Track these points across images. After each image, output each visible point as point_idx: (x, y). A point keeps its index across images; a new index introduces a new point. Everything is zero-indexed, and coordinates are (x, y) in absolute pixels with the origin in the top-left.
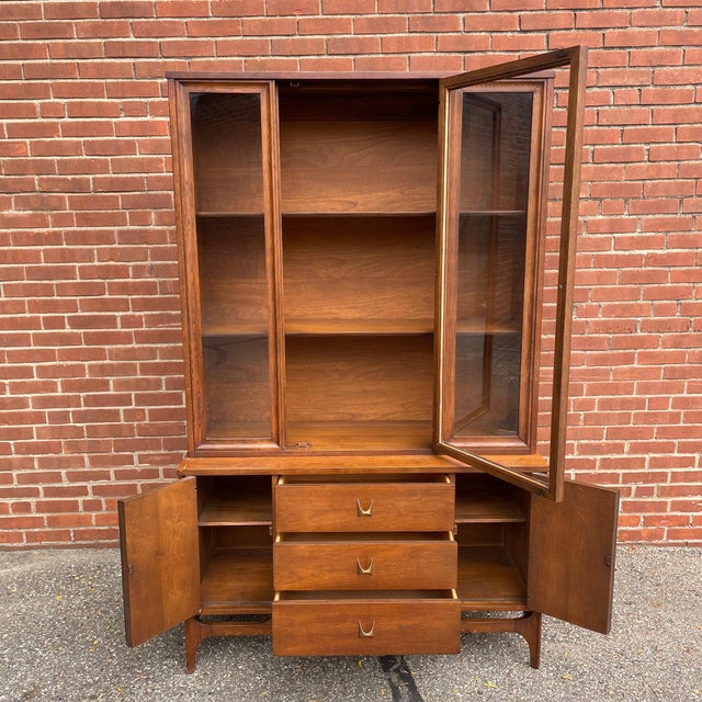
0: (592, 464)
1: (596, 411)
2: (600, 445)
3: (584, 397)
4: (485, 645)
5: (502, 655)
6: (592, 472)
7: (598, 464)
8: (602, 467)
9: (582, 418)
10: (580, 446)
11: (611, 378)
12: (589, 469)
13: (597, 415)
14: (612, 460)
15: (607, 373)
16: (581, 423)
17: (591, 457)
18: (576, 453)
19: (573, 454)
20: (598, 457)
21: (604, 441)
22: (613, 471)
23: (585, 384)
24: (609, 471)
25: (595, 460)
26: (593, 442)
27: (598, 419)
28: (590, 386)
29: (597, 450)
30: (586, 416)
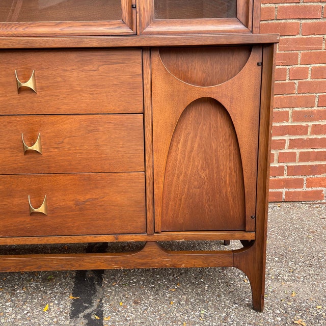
0: (304, 130)
1: (309, 79)
2: (312, 112)
3: (298, 66)
4: (200, 285)
5: (219, 296)
6: (304, 137)
7: (310, 130)
8: (313, 133)
9: (296, 86)
10: (294, 113)
11: (324, 47)
12: (301, 134)
13: (309, 83)
14: (322, 126)
15: (320, 42)
16: (296, 91)
17: (304, 124)
18: (290, 120)
19: (287, 121)
20: (310, 124)
21: (316, 108)
22: (323, 136)
23: (299, 54)
24: (319, 137)
25: (308, 126)
26: (306, 109)
27: (311, 88)
28: (304, 55)
29: (310, 117)
30: (300, 84)
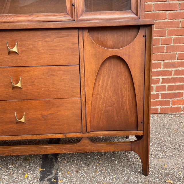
0: (170, 73)
1: (172, 44)
2: (174, 63)
3: (166, 37)
4: (113, 161)
6: (170, 77)
7: (173, 73)
8: (175, 74)
9: (165, 48)
10: (164, 63)
11: (180, 26)
12: (168, 75)
13: (173, 46)
14: (180, 71)
15: (178, 23)
16: (165, 51)
17: (170, 70)
18: (162, 67)
20: (173, 69)
21: (176, 61)
22: (181, 76)
23: (167, 30)
24: (179, 77)
25: (172, 71)
26: (171, 61)
27: (174, 49)
28: (169, 31)
29: (173, 65)
30: (167, 47)
